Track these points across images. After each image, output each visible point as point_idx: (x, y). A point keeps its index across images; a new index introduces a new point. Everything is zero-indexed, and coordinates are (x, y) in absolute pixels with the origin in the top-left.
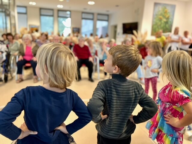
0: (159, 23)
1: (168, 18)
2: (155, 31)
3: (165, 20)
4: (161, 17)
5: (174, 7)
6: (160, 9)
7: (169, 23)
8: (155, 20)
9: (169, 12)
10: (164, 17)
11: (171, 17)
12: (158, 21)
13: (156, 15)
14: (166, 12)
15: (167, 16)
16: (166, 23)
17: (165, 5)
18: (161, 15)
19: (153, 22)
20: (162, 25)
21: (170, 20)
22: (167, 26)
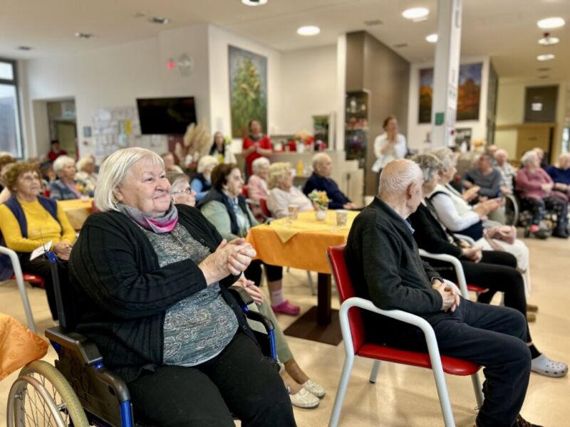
0: (244, 104)
1: (257, 91)
2: (240, 127)
3: (252, 95)
4: (244, 86)
5: (263, 61)
6: (241, 62)
7: (261, 103)
8: (235, 95)
9: (258, 76)
10: (251, 86)
11: (262, 88)
12: (241, 98)
13: (236, 80)
14: (252, 76)
15: (256, 85)
16: (256, 102)
17: (249, 55)
18: (245, 81)
19: (232, 99)
20: (251, 109)
21: (262, 96)
22: (259, 110)
